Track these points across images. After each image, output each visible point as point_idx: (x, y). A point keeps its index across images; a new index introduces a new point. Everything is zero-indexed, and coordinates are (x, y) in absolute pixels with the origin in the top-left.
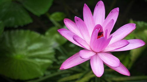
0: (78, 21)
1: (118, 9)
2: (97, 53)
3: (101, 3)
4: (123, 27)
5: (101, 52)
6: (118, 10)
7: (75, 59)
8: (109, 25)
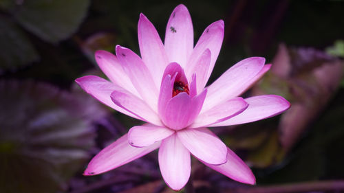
0: (124, 55)
1: (221, 23)
2: (176, 132)
3: (183, 9)
4: (236, 67)
5: (185, 129)
6: (223, 27)
7: (122, 147)
8: (202, 62)
